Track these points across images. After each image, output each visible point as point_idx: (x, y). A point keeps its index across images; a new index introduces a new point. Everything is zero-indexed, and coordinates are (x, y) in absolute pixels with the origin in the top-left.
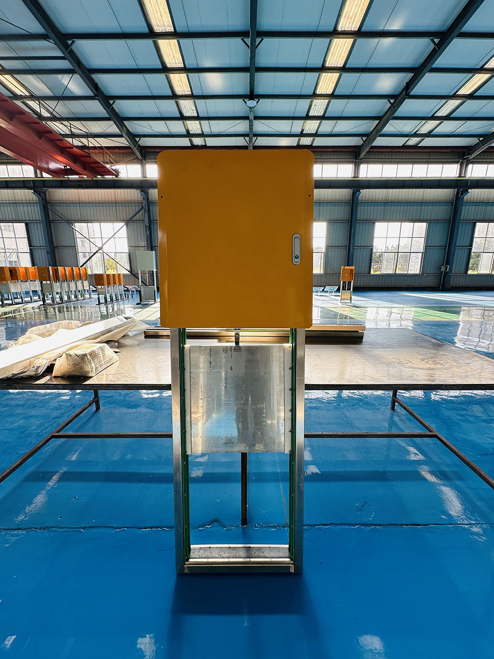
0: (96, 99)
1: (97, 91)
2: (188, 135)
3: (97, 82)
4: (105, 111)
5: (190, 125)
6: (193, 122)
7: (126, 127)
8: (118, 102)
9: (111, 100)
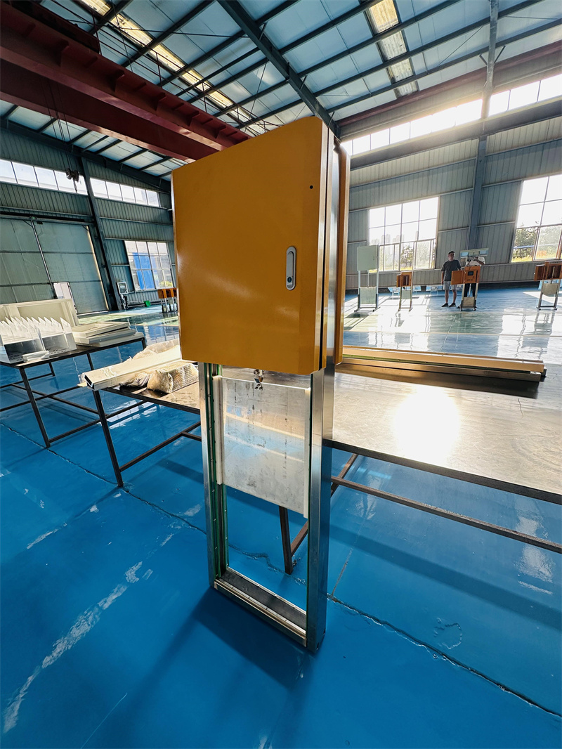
0: (287, 83)
1: (288, 73)
2: (394, 84)
3: (290, 61)
4: (296, 93)
5: (396, 70)
6: (400, 63)
7: (319, 103)
8: (311, 75)
9: (302, 76)
